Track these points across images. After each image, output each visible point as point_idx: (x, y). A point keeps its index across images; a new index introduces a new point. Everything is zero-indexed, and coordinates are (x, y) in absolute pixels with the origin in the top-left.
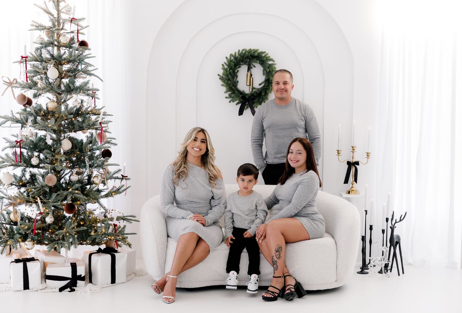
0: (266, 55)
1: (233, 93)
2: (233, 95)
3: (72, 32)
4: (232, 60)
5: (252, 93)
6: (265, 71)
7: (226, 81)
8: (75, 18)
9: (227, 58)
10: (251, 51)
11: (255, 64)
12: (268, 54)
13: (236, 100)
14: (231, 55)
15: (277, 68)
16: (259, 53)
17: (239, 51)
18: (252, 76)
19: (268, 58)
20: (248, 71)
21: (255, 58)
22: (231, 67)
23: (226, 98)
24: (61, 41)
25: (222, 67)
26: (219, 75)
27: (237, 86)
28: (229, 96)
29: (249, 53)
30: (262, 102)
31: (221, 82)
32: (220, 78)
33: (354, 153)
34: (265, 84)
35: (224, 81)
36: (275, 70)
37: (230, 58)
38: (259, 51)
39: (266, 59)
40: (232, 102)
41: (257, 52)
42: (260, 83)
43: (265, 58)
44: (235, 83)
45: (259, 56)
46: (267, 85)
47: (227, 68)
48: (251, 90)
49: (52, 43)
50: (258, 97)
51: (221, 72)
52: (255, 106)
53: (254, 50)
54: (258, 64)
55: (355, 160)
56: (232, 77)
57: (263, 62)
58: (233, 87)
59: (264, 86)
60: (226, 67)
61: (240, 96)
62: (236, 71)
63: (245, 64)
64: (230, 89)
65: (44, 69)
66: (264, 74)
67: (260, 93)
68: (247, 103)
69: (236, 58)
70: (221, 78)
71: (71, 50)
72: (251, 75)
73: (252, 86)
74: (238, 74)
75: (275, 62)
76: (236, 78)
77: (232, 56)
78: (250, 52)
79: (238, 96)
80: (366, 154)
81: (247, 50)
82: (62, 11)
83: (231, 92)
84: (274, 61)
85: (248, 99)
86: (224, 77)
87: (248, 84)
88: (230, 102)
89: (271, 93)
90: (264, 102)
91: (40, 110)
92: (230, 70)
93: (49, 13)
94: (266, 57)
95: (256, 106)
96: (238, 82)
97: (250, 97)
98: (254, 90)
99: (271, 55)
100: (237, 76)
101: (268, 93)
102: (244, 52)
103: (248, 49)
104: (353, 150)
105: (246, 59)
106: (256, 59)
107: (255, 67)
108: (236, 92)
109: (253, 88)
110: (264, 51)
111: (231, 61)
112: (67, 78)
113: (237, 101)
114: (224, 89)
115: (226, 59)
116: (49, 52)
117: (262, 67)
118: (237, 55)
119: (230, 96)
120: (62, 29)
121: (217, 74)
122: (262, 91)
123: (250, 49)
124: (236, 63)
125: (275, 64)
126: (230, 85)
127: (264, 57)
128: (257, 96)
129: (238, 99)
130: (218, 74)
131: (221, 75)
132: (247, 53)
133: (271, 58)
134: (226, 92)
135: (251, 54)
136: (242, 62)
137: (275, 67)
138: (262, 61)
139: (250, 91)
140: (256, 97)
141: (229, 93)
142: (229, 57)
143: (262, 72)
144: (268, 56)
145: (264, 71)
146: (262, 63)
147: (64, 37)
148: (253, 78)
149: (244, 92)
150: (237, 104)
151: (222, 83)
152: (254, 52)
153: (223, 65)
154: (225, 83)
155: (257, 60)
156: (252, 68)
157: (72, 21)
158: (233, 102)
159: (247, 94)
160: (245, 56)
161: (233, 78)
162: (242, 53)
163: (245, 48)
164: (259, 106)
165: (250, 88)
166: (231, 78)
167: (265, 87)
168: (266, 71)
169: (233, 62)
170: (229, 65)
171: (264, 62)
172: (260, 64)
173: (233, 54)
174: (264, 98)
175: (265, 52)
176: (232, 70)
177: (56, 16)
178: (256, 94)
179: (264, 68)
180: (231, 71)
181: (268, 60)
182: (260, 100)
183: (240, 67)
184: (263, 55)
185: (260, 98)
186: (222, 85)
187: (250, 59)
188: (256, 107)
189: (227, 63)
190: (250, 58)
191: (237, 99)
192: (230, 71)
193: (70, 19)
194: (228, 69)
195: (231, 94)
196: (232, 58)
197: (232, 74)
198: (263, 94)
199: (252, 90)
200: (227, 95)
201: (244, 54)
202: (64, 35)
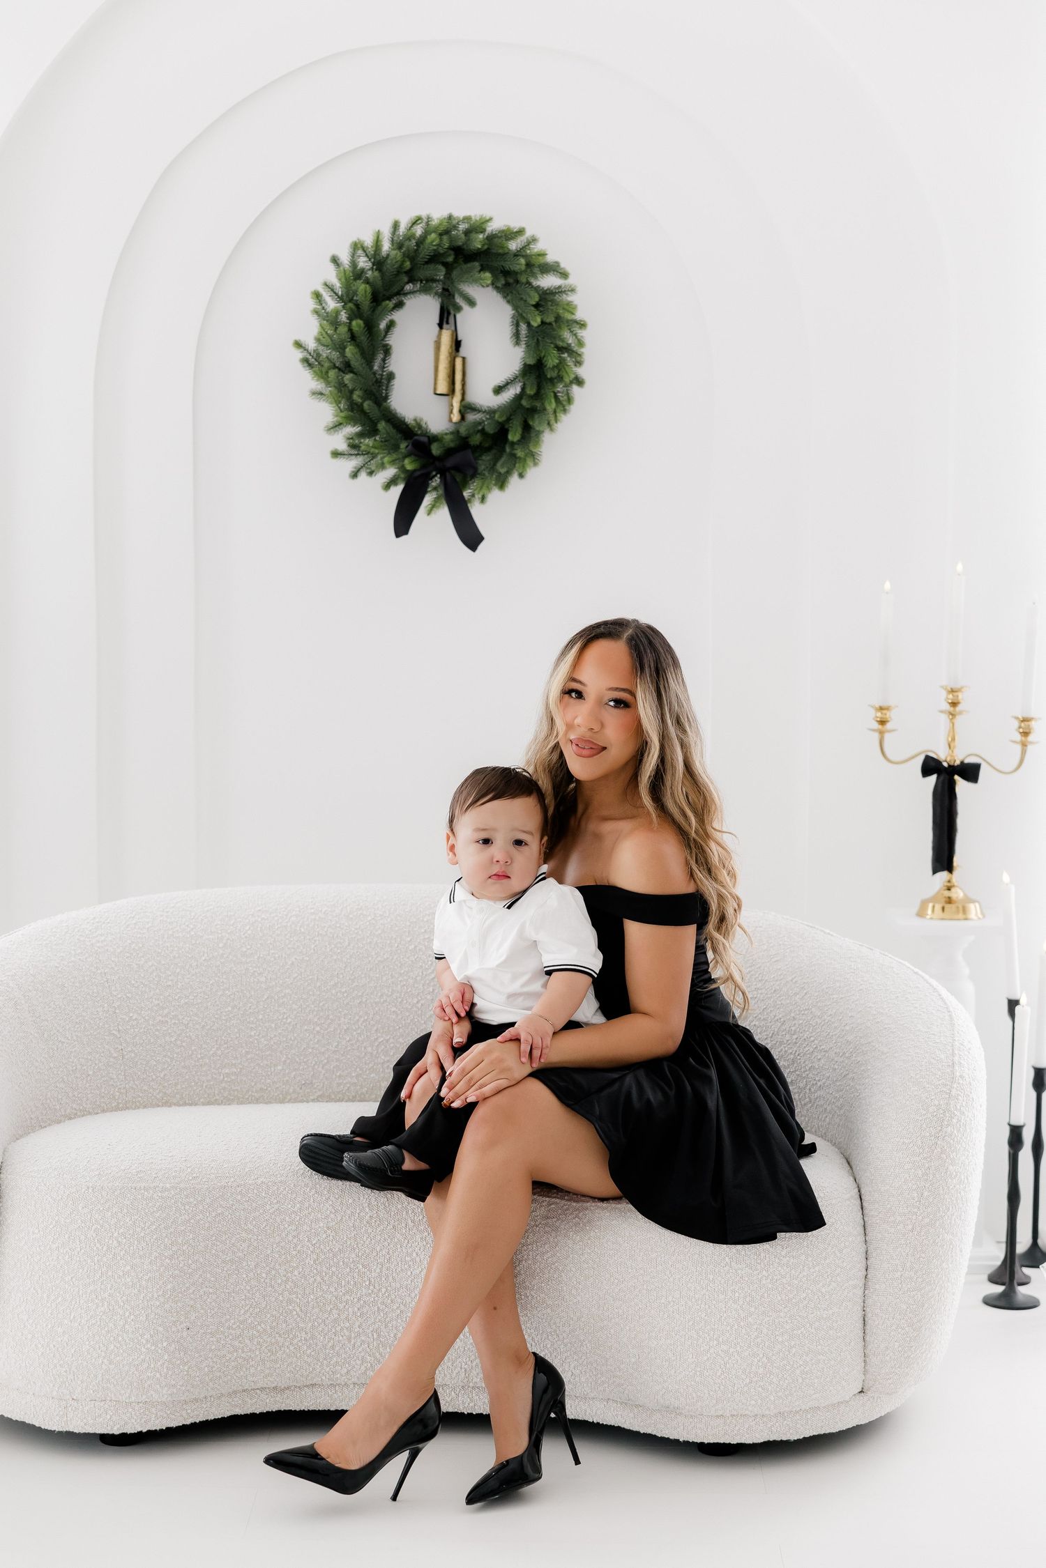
0: (529, 243)
1: (370, 430)
2: (368, 442)
4: (363, 271)
5: (463, 431)
6: (523, 327)
7: (332, 373)
9: (335, 260)
10: (455, 227)
11: (472, 290)
12: (534, 240)
13: (382, 466)
14: (357, 246)
15: (579, 308)
16: (491, 238)
17: (396, 225)
18: (461, 349)
19: (535, 260)
20: (441, 325)
21: (477, 261)
22: (357, 306)
23: (336, 454)
25: (312, 304)
26: (298, 345)
27: (386, 398)
28: (353, 446)
29: (441, 235)
30: (509, 473)
31: (308, 381)
32: (305, 361)
33: (959, 720)
34: (523, 389)
35: (323, 376)
36: (569, 317)
37: (354, 264)
38: (492, 227)
39: (529, 265)
40: (363, 475)
41: (483, 231)
42: (500, 379)
43: (523, 261)
44: (378, 382)
45: (494, 251)
46: (530, 391)
47: (337, 313)
48: (456, 417)
50: (488, 449)
51: (310, 330)
52: (473, 496)
53: (467, 219)
54: (490, 289)
55: (960, 755)
56: (363, 353)
57: (511, 280)
58: (367, 405)
59: (518, 398)
60: (332, 304)
61: (403, 445)
62: (383, 325)
63: (425, 290)
64: (352, 410)
66: (517, 336)
67: (502, 432)
68: (436, 481)
69: (379, 262)
70: (312, 361)
72: (457, 344)
73: (463, 399)
74: (393, 340)
75: (571, 281)
76: (384, 360)
77: (360, 252)
78: (447, 232)
79: (396, 448)
80: (1016, 724)
81: (435, 222)
83: (357, 429)
84: (564, 275)
85: (439, 459)
86: (325, 353)
87: (443, 387)
88: (355, 475)
89: (552, 430)
90: (521, 476)
92: (350, 319)
94: (525, 256)
95: (478, 496)
96: (391, 376)
97: (449, 452)
98: (471, 417)
99: (551, 247)
100: (387, 351)
101: (539, 433)
102: (419, 231)
103: (438, 214)
104: (954, 704)
105: (431, 266)
106: (477, 264)
107: (472, 303)
108: (382, 425)
109: (466, 408)
110: (515, 225)
111: (358, 275)
113: (391, 472)
114: (326, 412)
115: (332, 267)
117: (508, 302)
118: (386, 246)
121: (292, 342)
122: (509, 419)
123: (450, 217)
124: (380, 283)
125: (573, 290)
126: (351, 392)
127: (517, 254)
128: (487, 445)
129: (393, 462)
130: (297, 338)
131: (312, 345)
132: (433, 236)
133: (550, 258)
134: (336, 427)
135: (451, 239)
136: (411, 280)
137: (569, 304)
138: (506, 273)
139: (450, 420)
140: (479, 450)
141: (351, 430)
142: (345, 259)
143: (506, 330)
144: (536, 248)
145: (517, 325)
146: (507, 285)
148: (464, 359)
149: (420, 426)
150: (387, 486)
151: (318, 385)
152: (467, 232)
153: (317, 296)
154: (328, 383)
155: (483, 269)
156: (459, 309)
158: (371, 473)
159: (434, 439)
160: (425, 252)
161: (368, 358)
162: (409, 237)
163: (424, 214)
164: (495, 495)
165: (452, 405)
166: (358, 356)
167: (524, 403)
168: (529, 325)
169: (367, 281)
170: (347, 298)
171: (517, 282)
172: (497, 288)
173: (369, 241)
174: (520, 453)
175: (521, 232)
176: (360, 322)
178: (476, 440)
179: (515, 308)
180: (357, 324)
181: (536, 270)
182: (499, 465)
183: (400, 305)
184: (513, 246)
185: (500, 457)
186: (318, 394)
187: (449, 267)
188: (483, 499)
189: (337, 285)
190: (450, 259)
191: (386, 460)
192: (354, 323)
194: (343, 317)
195: (361, 435)
196: (363, 263)
197: (363, 339)
198: (514, 436)
199: (463, 418)
200: (339, 441)
201: (421, 241)
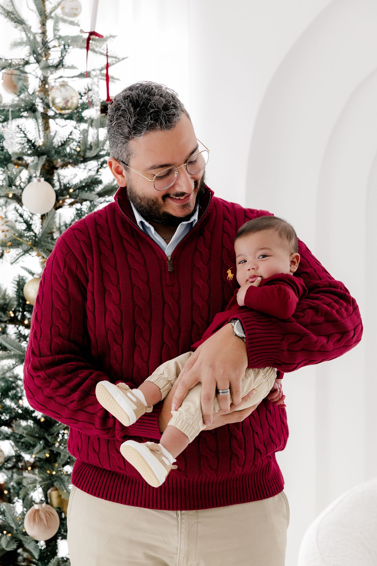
3: (87, 75)
8: (97, 31)
24: (58, 101)
49: (32, 109)
65: (10, 186)
71: (84, 126)
82: (53, 15)
91: (5, 307)
93: (19, 21)
112: (71, 204)
116: (25, 134)
120: (60, 65)
147: (62, 88)
157: (91, 42)
177: (36, 28)
193: (86, 36)
202: (62, 83)
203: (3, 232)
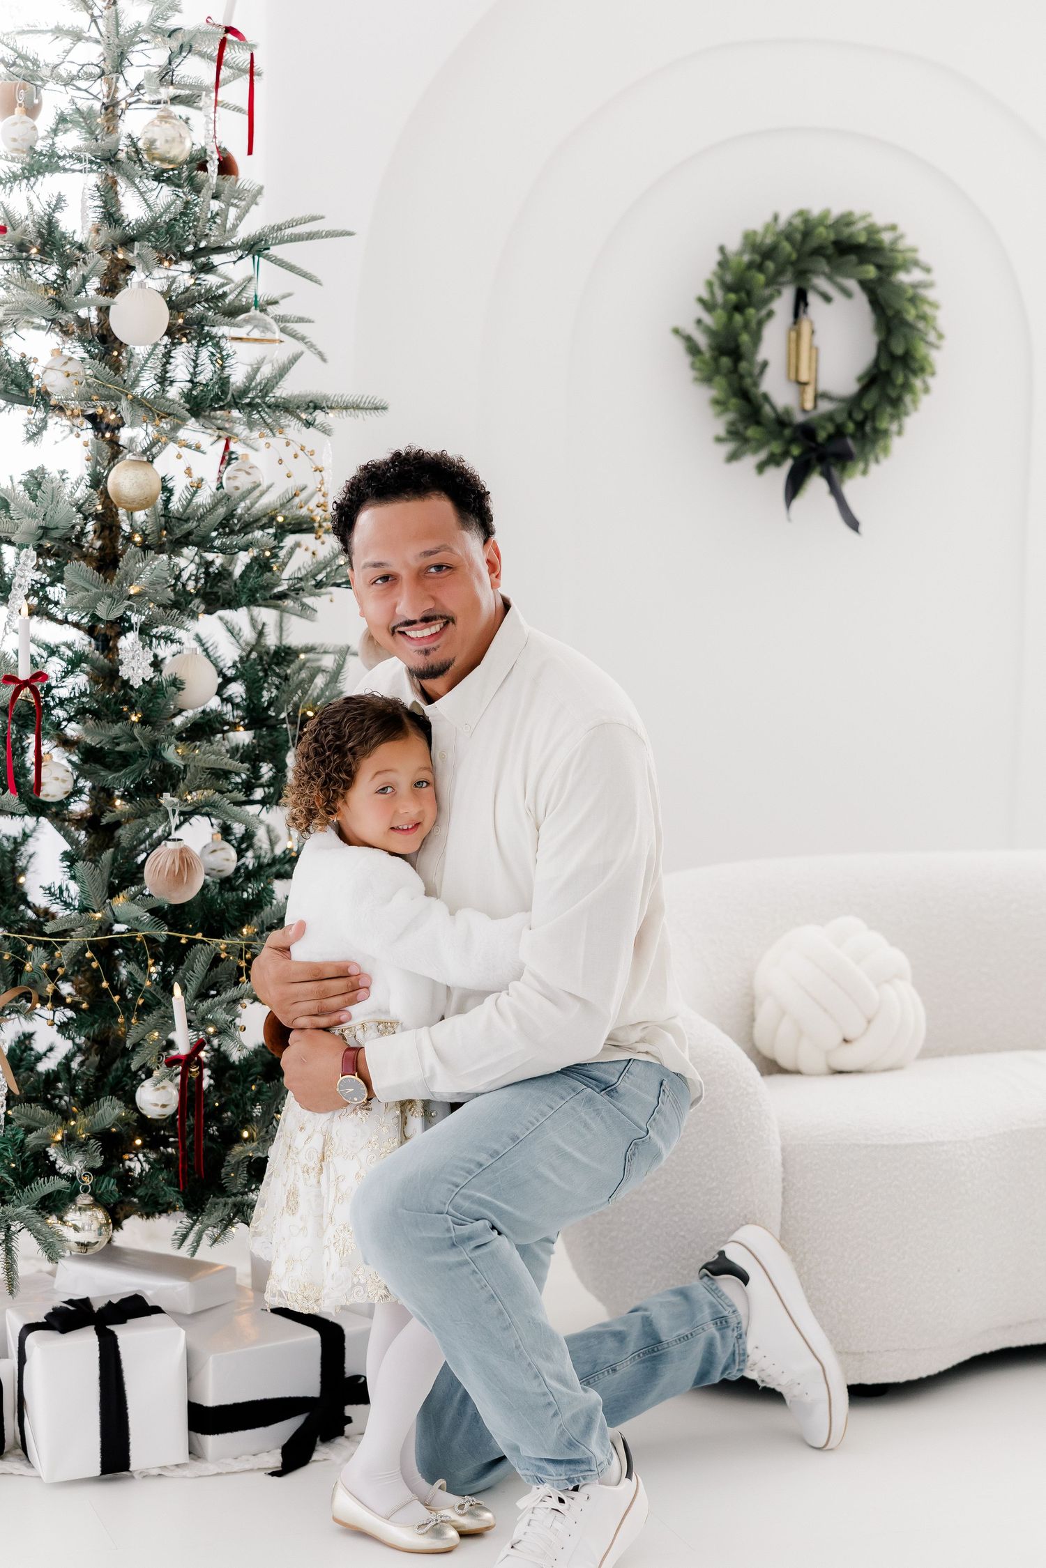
1: (751, 417)
9: (722, 249)
12: (901, 237)
13: (756, 450)
17: (776, 218)
20: (796, 315)
26: (676, 331)
37: (741, 253)
48: (809, 405)
51: (692, 318)
53: (850, 214)
64: (735, 396)
70: (693, 349)
72: (813, 332)
73: (816, 390)
75: (933, 276)
81: (814, 217)
83: (735, 415)
84: (927, 270)
85: (823, 444)
86: (702, 341)
88: (730, 459)
92: (739, 308)
96: (765, 365)
98: (825, 406)
102: (798, 222)
106: (853, 258)
107: (847, 293)
109: (818, 397)
110: (888, 220)
113: (763, 455)
119: (734, 433)
125: (935, 285)
131: (694, 332)
133: (916, 254)
134: (715, 414)
136: (788, 272)
139: (803, 407)
141: (731, 415)
142: (732, 250)
153: (710, 284)
155: (862, 261)
157: (227, 44)
160: (813, 243)
162: (792, 228)
163: (800, 209)
165: (805, 392)
171: (889, 274)
175: (893, 228)
184: (886, 237)
187: (829, 259)
190: (830, 251)
193: (220, 32)
195: (737, 421)
199: (815, 406)
200: (720, 427)
201: (807, 234)
202: (162, 114)
203: (68, 375)
